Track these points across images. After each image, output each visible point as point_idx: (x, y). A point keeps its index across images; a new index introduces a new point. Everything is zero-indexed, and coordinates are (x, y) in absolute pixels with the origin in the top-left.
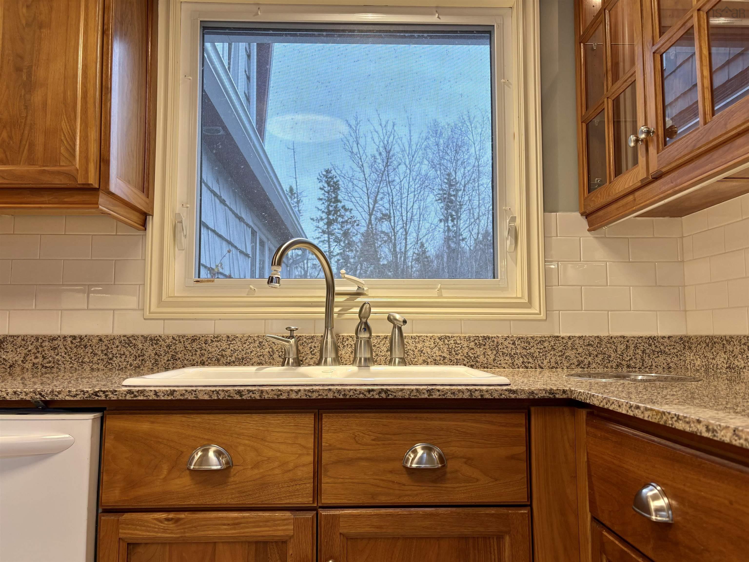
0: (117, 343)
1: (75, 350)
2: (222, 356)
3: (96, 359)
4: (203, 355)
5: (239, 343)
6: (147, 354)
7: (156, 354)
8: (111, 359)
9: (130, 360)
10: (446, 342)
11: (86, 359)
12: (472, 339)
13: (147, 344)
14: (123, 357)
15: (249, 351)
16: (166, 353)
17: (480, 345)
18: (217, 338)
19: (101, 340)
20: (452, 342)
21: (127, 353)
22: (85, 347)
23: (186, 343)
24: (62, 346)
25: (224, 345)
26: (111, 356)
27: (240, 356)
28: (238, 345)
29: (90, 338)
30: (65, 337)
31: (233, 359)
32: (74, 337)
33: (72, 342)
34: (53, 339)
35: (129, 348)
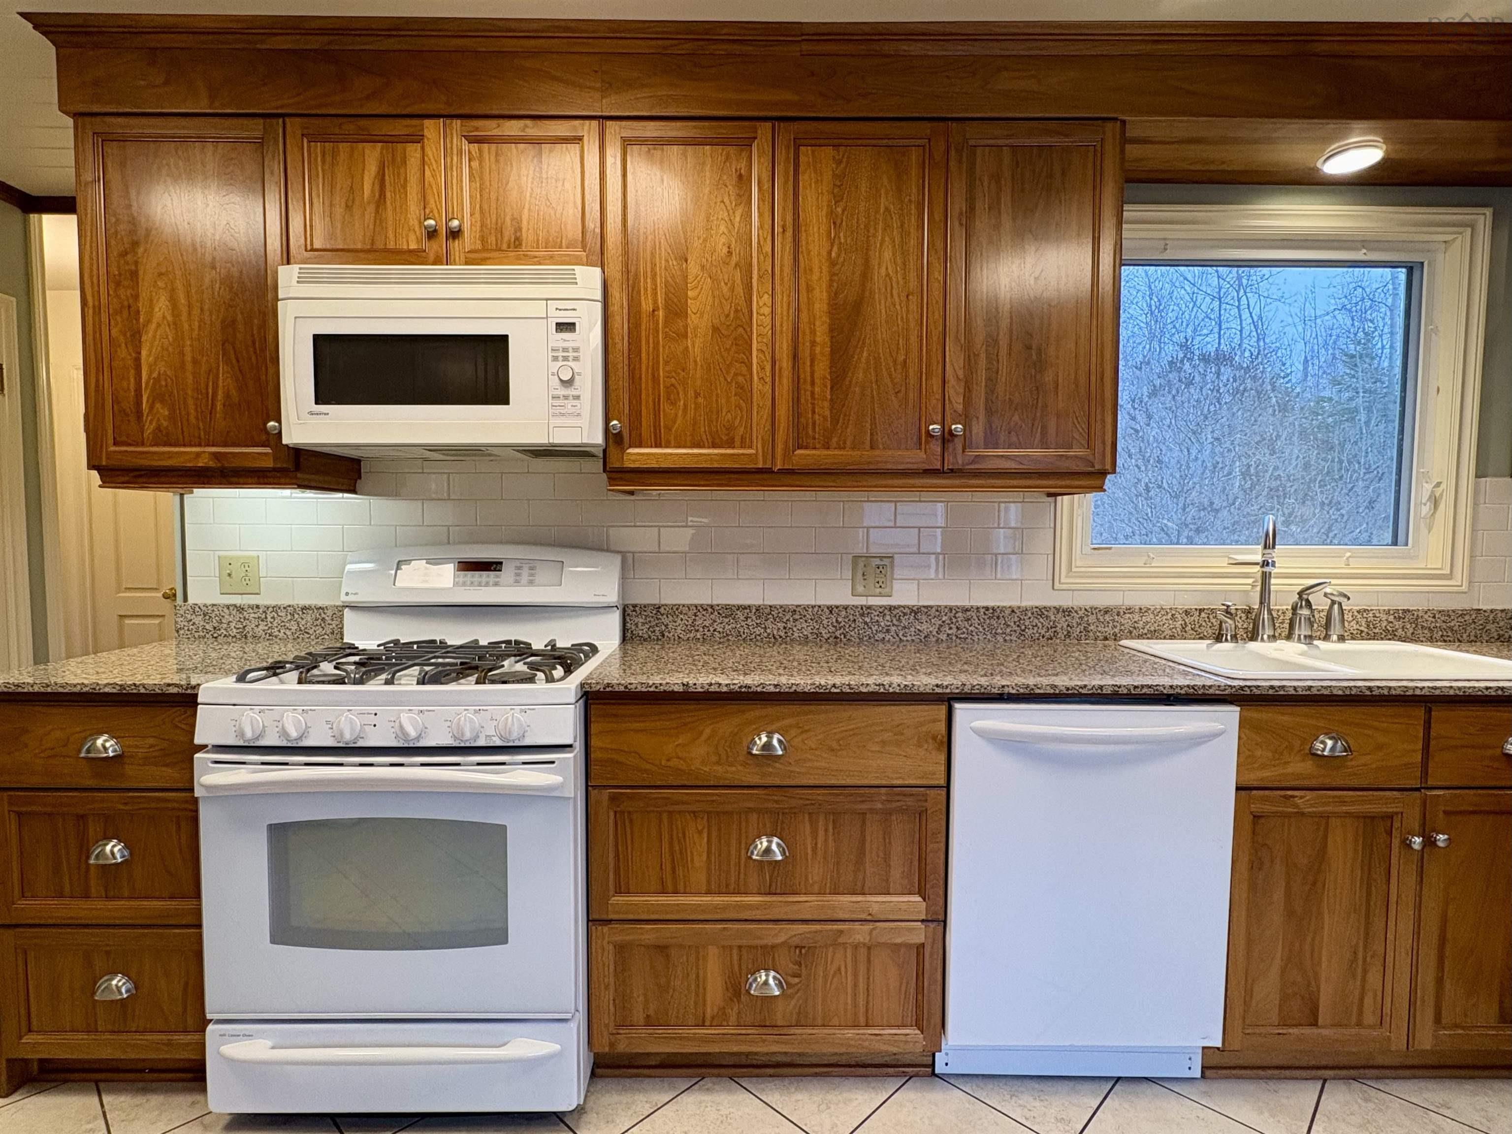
0: (1030, 614)
1: (988, 621)
2: (1135, 628)
3: (1008, 630)
4: (1115, 627)
5: (1152, 616)
6: (1059, 626)
7: (1068, 625)
8: (1023, 631)
9: (1043, 632)
10: (1365, 615)
11: (999, 631)
12: (1392, 612)
13: (1060, 615)
14: (1036, 628)
15: (1161, 623)
16: (1079, 624)
17: (1400, 618)
18: (1130, 610)
19: (1013, 611)
20: (1371, 615)
21: (1039, 624)
22: (998, 618)
23: (1099, 615)
24: (975, 617)
25: (1137, 617)
26: (1023, 627)
27: (1152, 629)
28: (1150, 617)
29: (1002, 609)
30: (978, 608)
31: (1145, 631)
32: (987, 609)
33: (985, 614)
34: (966, 610)
35: (1041, 620)
